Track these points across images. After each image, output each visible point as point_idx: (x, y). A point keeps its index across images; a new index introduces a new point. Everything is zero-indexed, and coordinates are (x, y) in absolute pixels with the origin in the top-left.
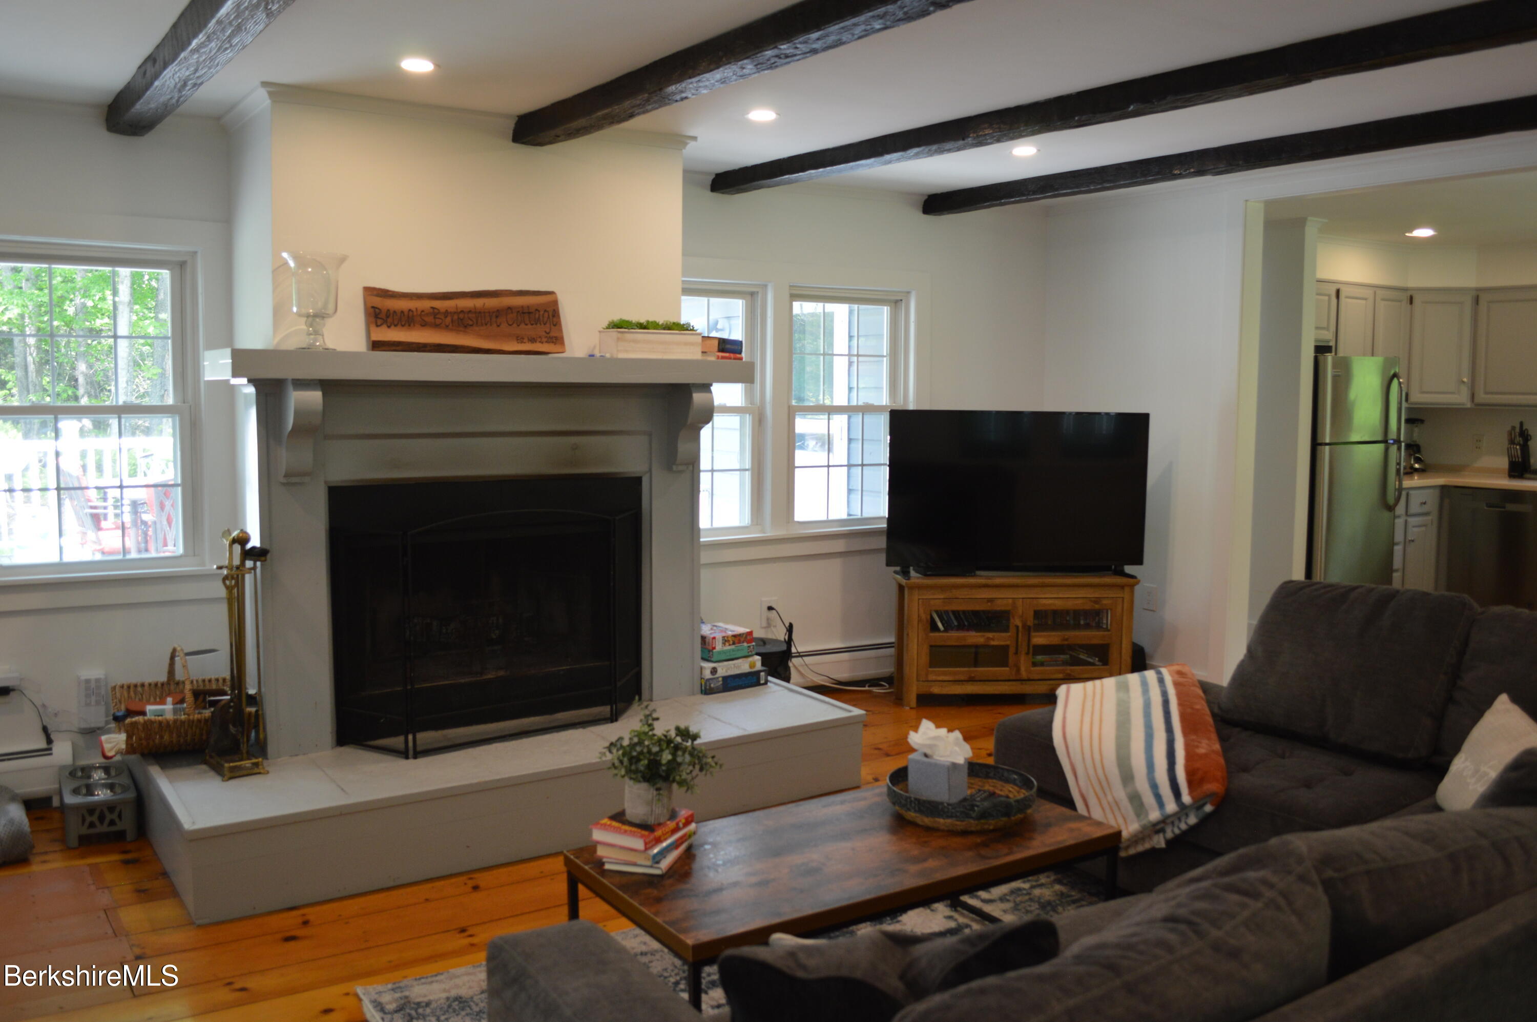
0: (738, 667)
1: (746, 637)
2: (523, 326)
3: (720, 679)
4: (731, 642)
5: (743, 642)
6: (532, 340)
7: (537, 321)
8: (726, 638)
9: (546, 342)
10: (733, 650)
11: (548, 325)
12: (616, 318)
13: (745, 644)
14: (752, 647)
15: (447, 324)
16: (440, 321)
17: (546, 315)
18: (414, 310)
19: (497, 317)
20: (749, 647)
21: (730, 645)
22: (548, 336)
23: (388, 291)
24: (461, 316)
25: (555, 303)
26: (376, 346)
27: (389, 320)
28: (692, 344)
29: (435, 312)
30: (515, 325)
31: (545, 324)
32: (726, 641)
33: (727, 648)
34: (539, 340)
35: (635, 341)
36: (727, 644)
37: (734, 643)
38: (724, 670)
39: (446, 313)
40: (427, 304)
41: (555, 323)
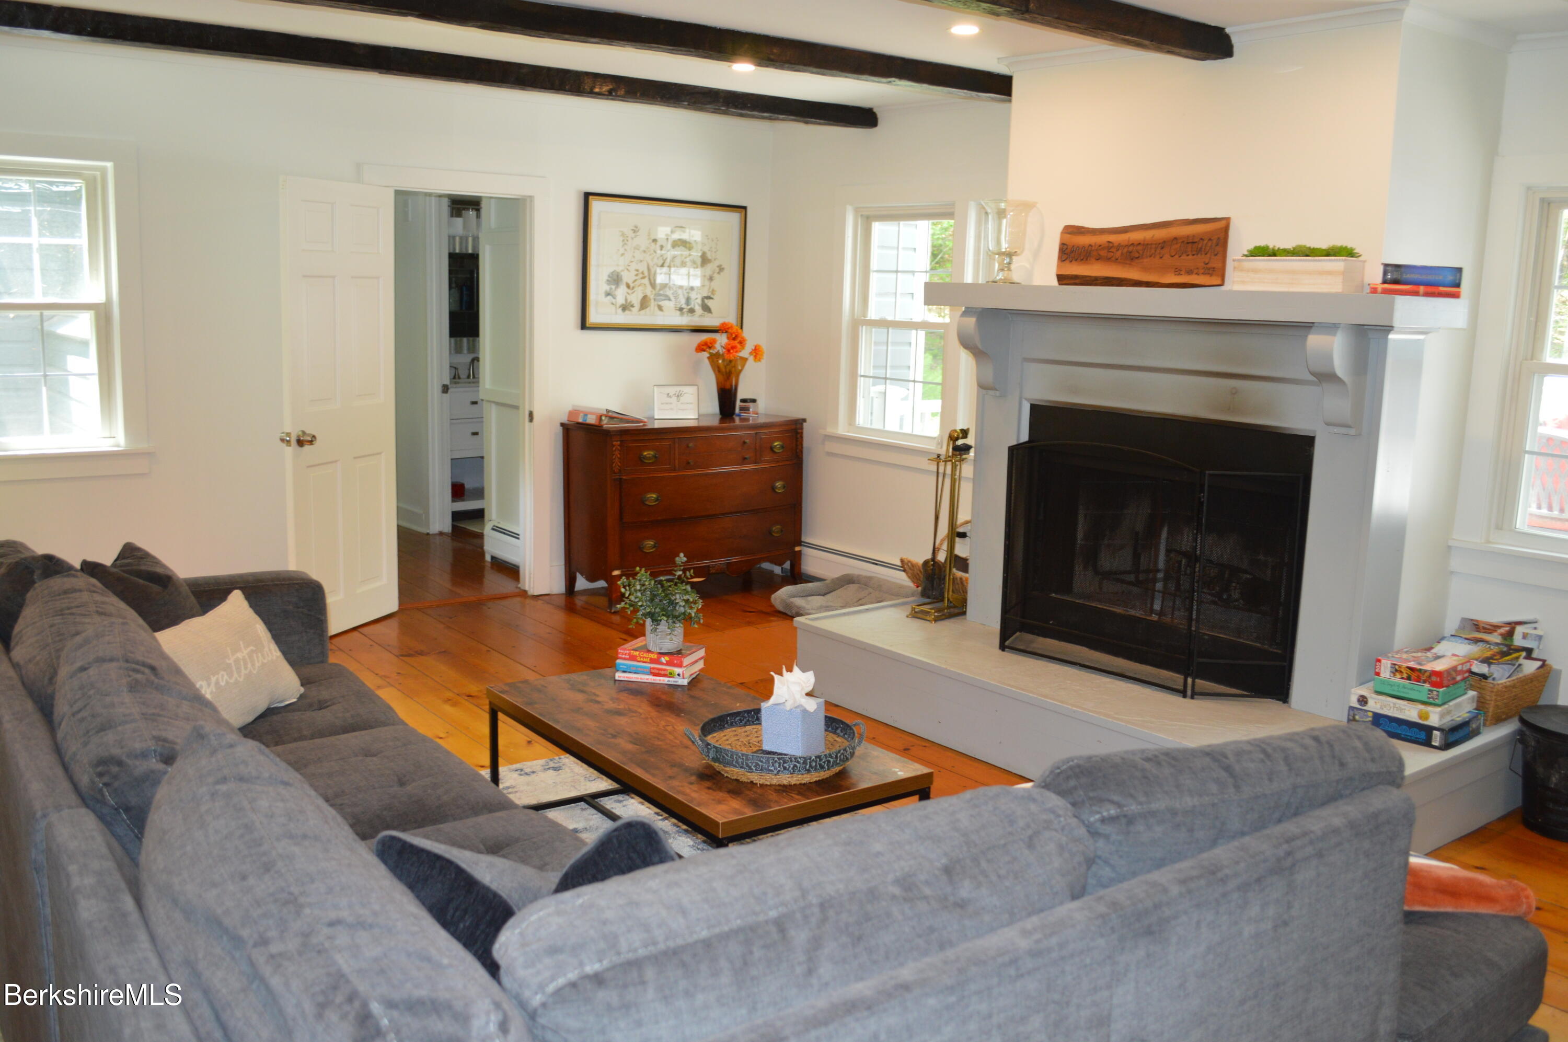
0: (1402, 710)
1: (1430, 677)
2: (1184, 257)
3: (1370, 714)
4: (1405, 676)
5: (1425, 682)
6: (1189, 272)
7: (1199, 251)
8: (1397, 667)
9: (1203, 273)
10: (1404, 687)
11: (1208, 255)
12: (1262, 243)
13: (1427, 686)
14: (1435, 693)
15: (1117, 257)
16: (1112, 254)
17: (1209, 244)
18: (1093, 244)
19: (1162, 248)
20: (1431, 691)
21: (1403, 678)
22: (1205, 266)
23: (1083, 228)
24: (1131, 248)
25: (1226, 229)
26: (1063, 279)
27: (1072, 255)
28: (1329, 273)
29: (1110, 246)
30: (1177, 256)
31: (1206, 254)
32: (1396, 670)
33: (1397, 680)
34: (1196, 271)
35: (1255, 271)
36: (1398, 675)
37: (1409, 678)
38: (1378, 706)
39: (1119, 247)
40: (1103, 239)
41: (1216, 253)
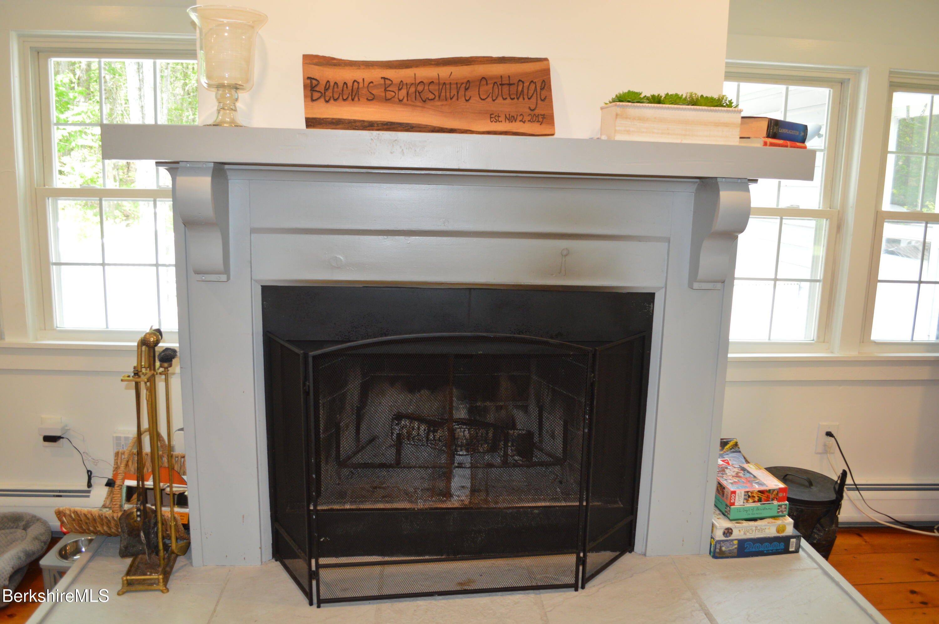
0: (762, 530)
1: (777, 494)
2: (500, 100)
3: (736, 542)
4: (756, 499)
5: (773, 500)
6: (511, 119)
7: (519, 95)
8: (750, 494)
9: (529, 121)
10: (758, 509)
11: (533, 100)
12: (623, 89)
13: (776, 503)
14: (783, 507)
15: (401, 98)
16: (393, 94)
17: (532, 86)
18: (361, 81)
19: (466, 89)
20: (779, 506)
21: (754, 502)
22: (532, 113)
23: (334, 59)
24: (420, 88)
25: (547, 72)
26: (311, 123)
27: (329, 94)
28: (726, 125)
29: (387, 83)
30: (490, 99)
31: (529, 99)
32: (749, 497)
33: (751, 505)
34: (520, 118)
35: (642, 119)
36: (751, 500)
37: (760, 500)
38: (742, 532)
39: (401, 85)
40: (376, 75)
41: (543, 98)
